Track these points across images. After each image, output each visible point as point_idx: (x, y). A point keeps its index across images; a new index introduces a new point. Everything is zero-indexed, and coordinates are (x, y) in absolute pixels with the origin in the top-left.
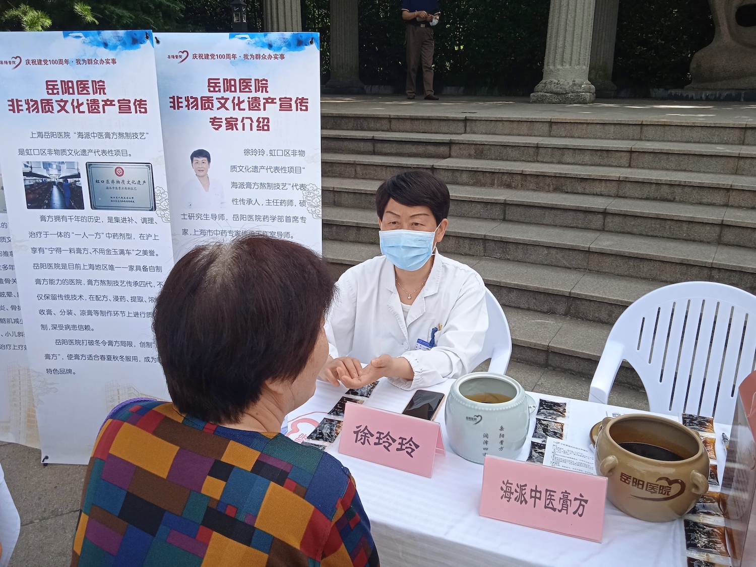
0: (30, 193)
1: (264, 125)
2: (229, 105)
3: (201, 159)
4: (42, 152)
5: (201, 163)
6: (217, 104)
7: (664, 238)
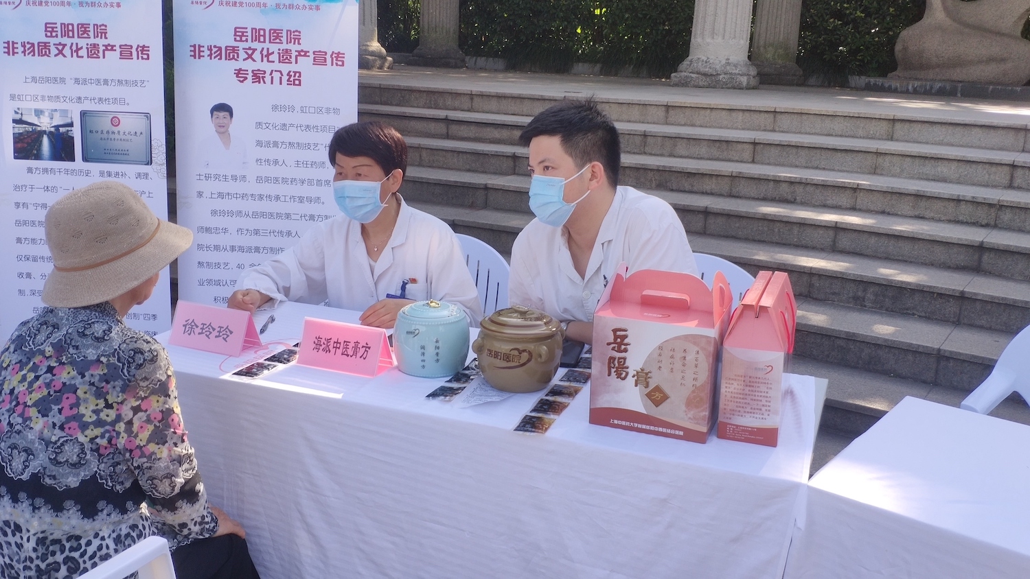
0: (18, 142)
1: (295, 79)
2: (257, 56)
3: (222, 114)
4: (35, 98)
5: (222, 118)
6: (243, 55)
7: (773, 243)
